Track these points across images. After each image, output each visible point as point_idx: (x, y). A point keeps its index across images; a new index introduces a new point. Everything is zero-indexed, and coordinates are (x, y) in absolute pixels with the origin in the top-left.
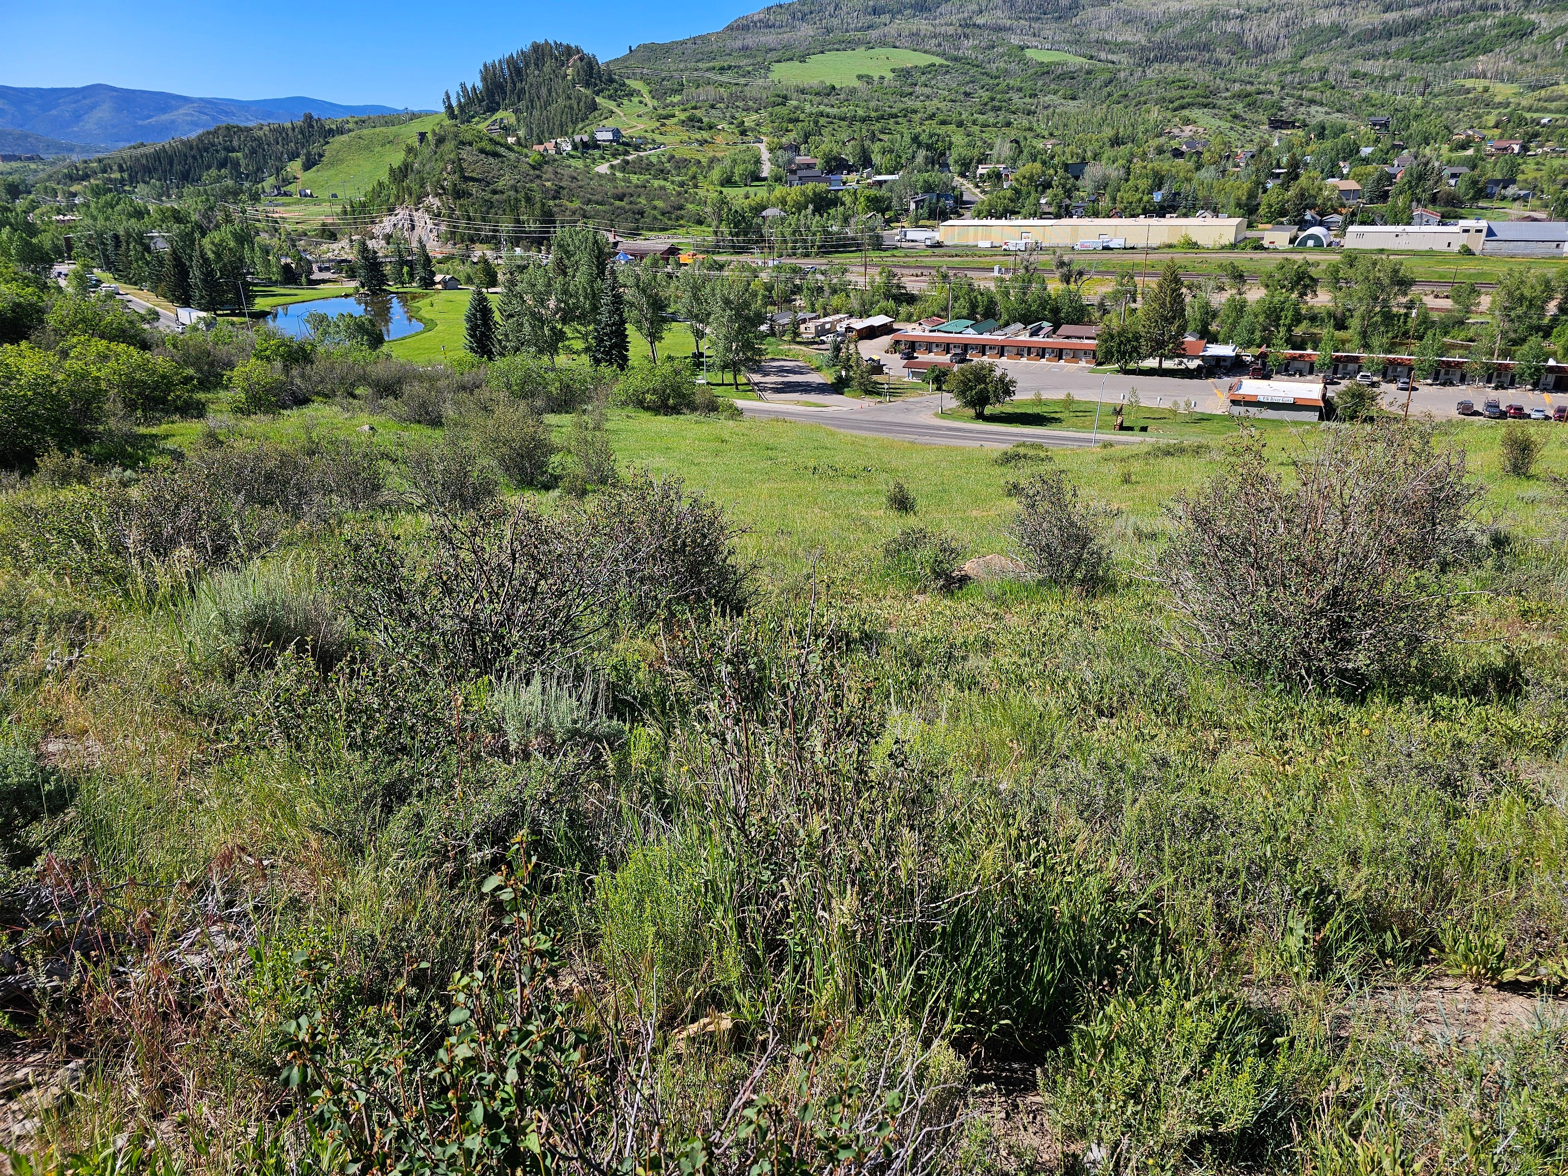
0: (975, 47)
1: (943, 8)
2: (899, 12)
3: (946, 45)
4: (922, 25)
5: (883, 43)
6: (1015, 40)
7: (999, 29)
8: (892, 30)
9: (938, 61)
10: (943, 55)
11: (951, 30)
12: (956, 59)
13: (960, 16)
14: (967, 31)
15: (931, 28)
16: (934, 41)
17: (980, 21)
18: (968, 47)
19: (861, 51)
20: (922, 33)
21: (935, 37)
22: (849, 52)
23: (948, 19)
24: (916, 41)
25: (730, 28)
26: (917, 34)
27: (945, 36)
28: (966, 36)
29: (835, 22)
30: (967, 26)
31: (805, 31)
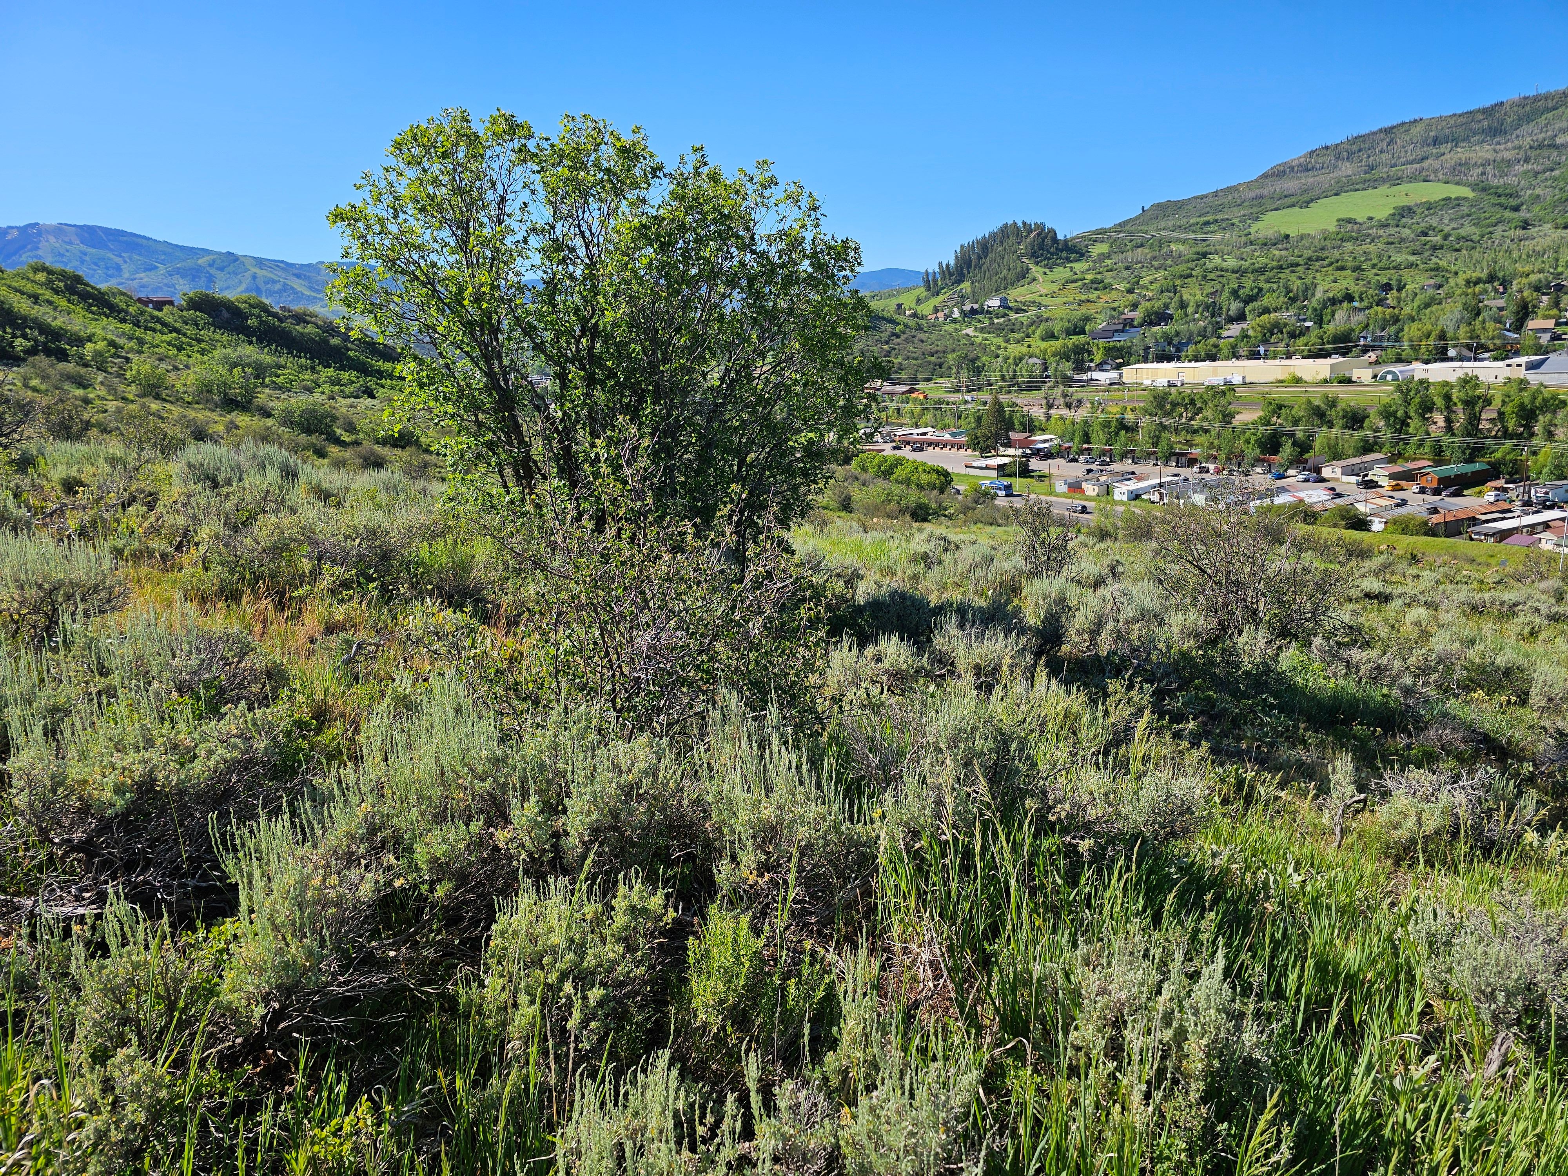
1: (1523, 128)
2: (1466, 139)
3: (1491, 174)
5: (1412, 179)
8: (1440, 161)
10: (1477, 185)
12: (1483, 189)
16: (1479, 170)
18: (1515, 173)
19: (1383, 189)
21: (1486, 164)
22: (1370, 191)
23: (1518, 142)
24: (1458, 172)
25: (1265, 176)
26: (1466, 164)
27: (1501, 163)
28: (1527, 161)
30: (1539, 147)
31: (1347, 169)
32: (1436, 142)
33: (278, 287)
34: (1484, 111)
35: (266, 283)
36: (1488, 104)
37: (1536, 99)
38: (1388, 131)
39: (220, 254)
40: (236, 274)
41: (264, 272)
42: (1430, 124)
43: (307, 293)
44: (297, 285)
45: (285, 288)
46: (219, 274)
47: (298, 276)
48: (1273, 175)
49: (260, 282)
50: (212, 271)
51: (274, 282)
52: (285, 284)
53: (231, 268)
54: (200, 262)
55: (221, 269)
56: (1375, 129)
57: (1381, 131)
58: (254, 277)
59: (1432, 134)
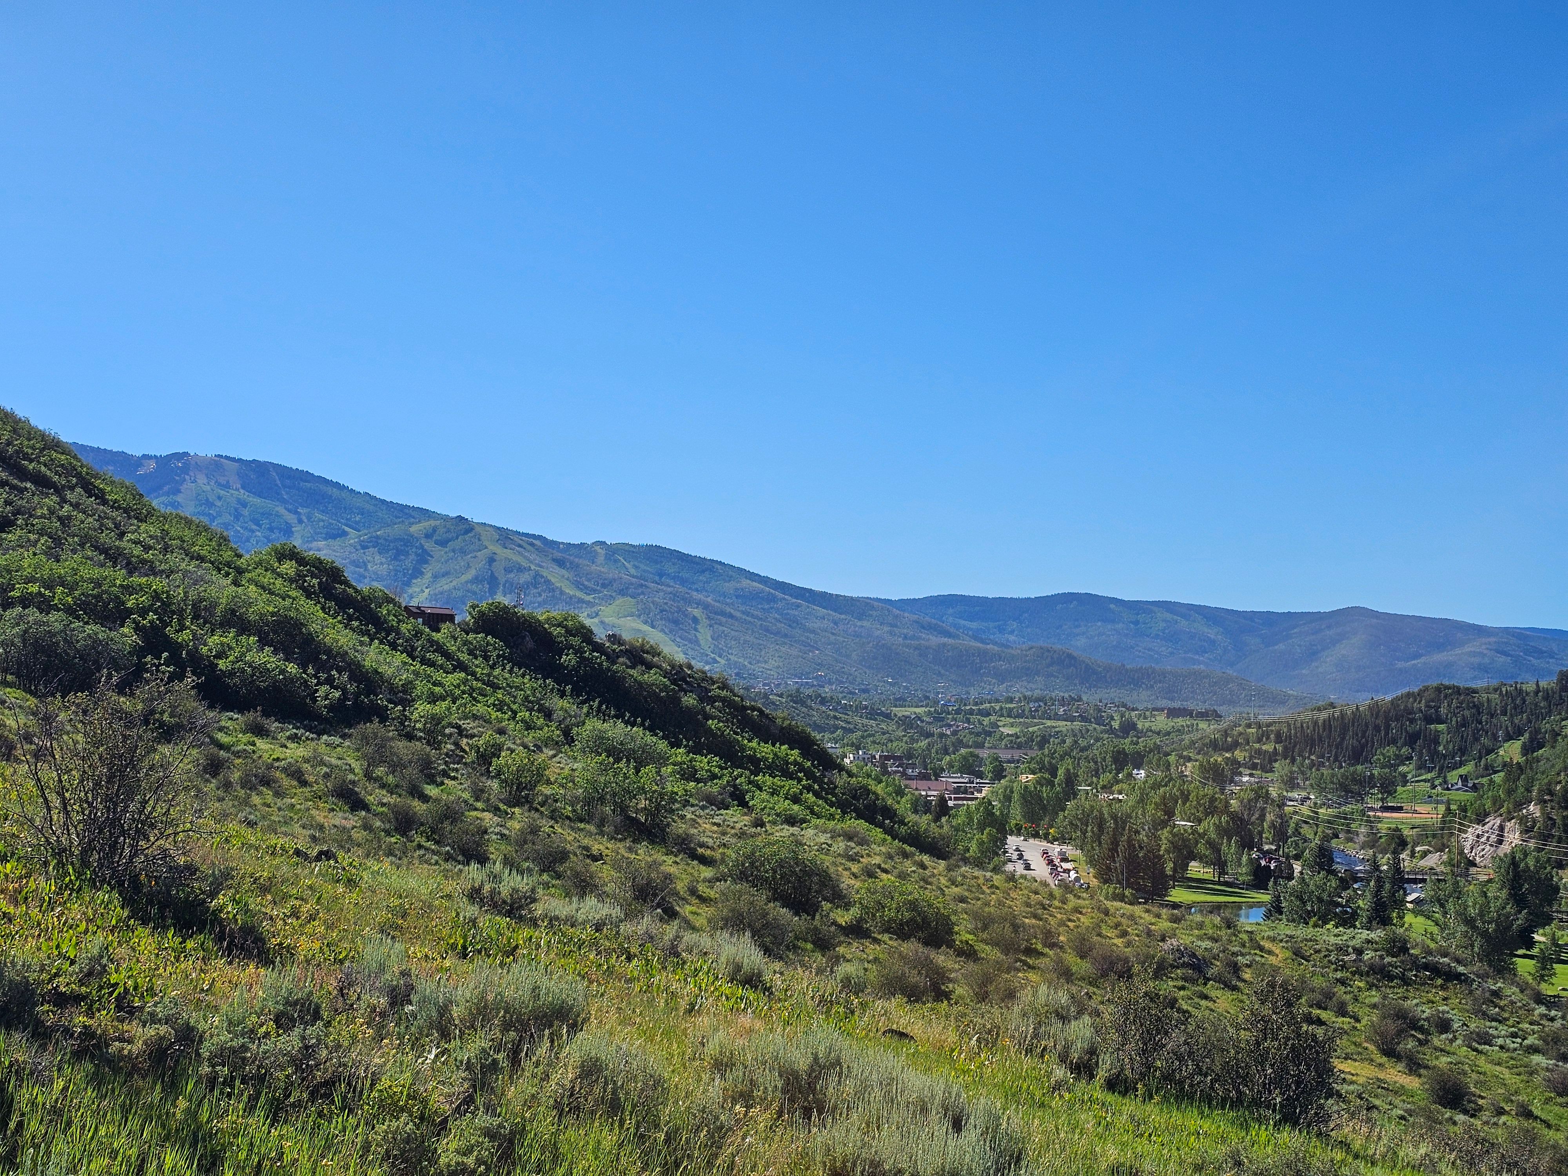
33: (525, 578)
35: (508, 570)
39: (446, 518)
40: (463, 552)
41: (508, 553)
43: (570, 591)
44: (557, 576)
45: (537, 581)
46: (438, 552)
47: (560, 563)
49: (498, 569)
50: (428, 545)
51: (521, 569)
52: (537, 575)
53: (458, 544)
54: (414, 529)
55: (443, 543)
58: (491, 560)
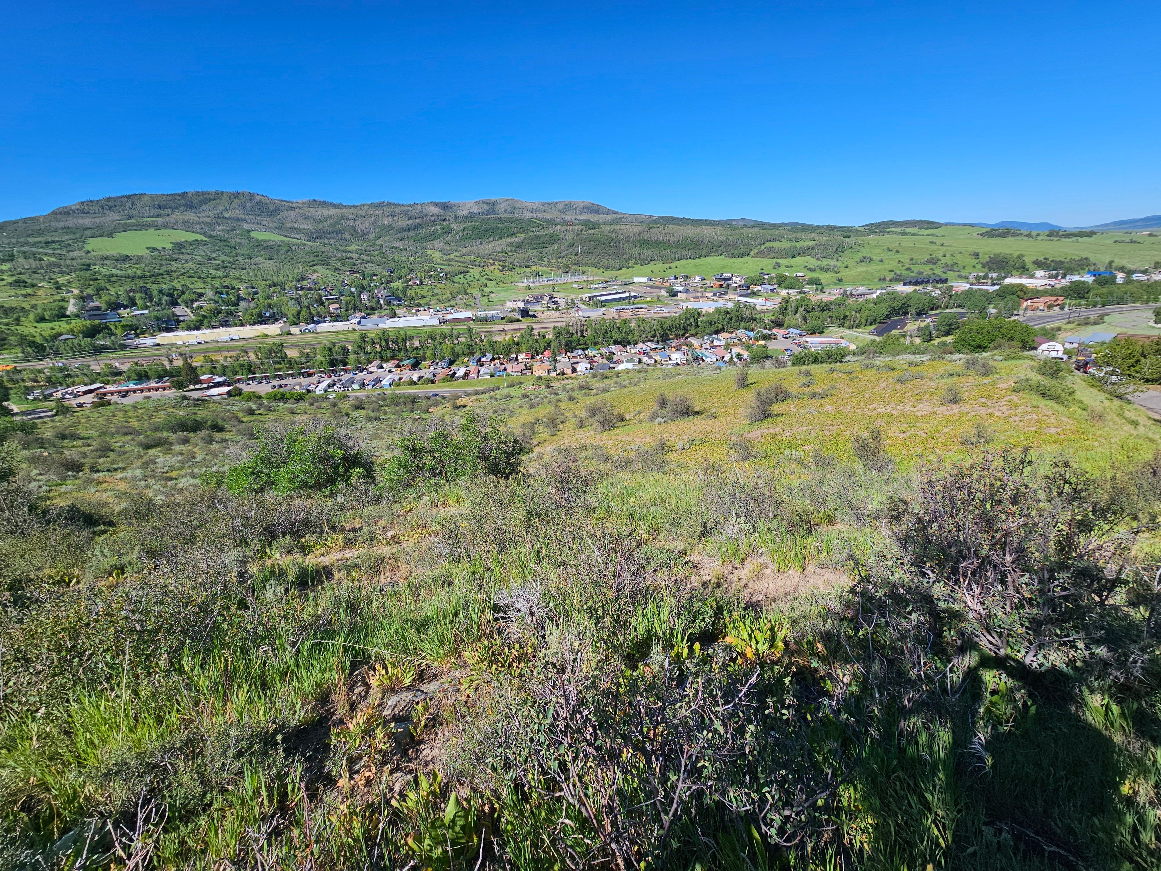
0: (223, 230)
1: (204, 207)
2: (177, 208)
3: (206, 229)
4: (191, 216)
5: (166, 226)
6: (246, 226)
7: (239, 220)
8: (172, 219)
9: (200, 237)
10: (204, 234)
11: (208, 220)
12: (211, 237)
13: (215, 212)
14: (219, 221)
15: (197, 219)
16: (198, 226)
17: (227, 215)
18: (219, 230)
19: (152, 231)
20: (191, 221)
21: (199, 223)
22: (144, 231)
23: (206, 214)
24: (187, 226)
25: (55, 213)
26: (188, 222)
27: (206, 224)
28: (219, 224)
29: (134, 212)
30: (219, 217)
31: (113, 216)
32: (160, 207)
34: (179, 195)
36: (180, 192)
37: (203, 193)
38: (129, 197)
42: (152, 197)
48: (61, 213)
56: (119, 195)
57: (123, 197)
59: (156, 203)
